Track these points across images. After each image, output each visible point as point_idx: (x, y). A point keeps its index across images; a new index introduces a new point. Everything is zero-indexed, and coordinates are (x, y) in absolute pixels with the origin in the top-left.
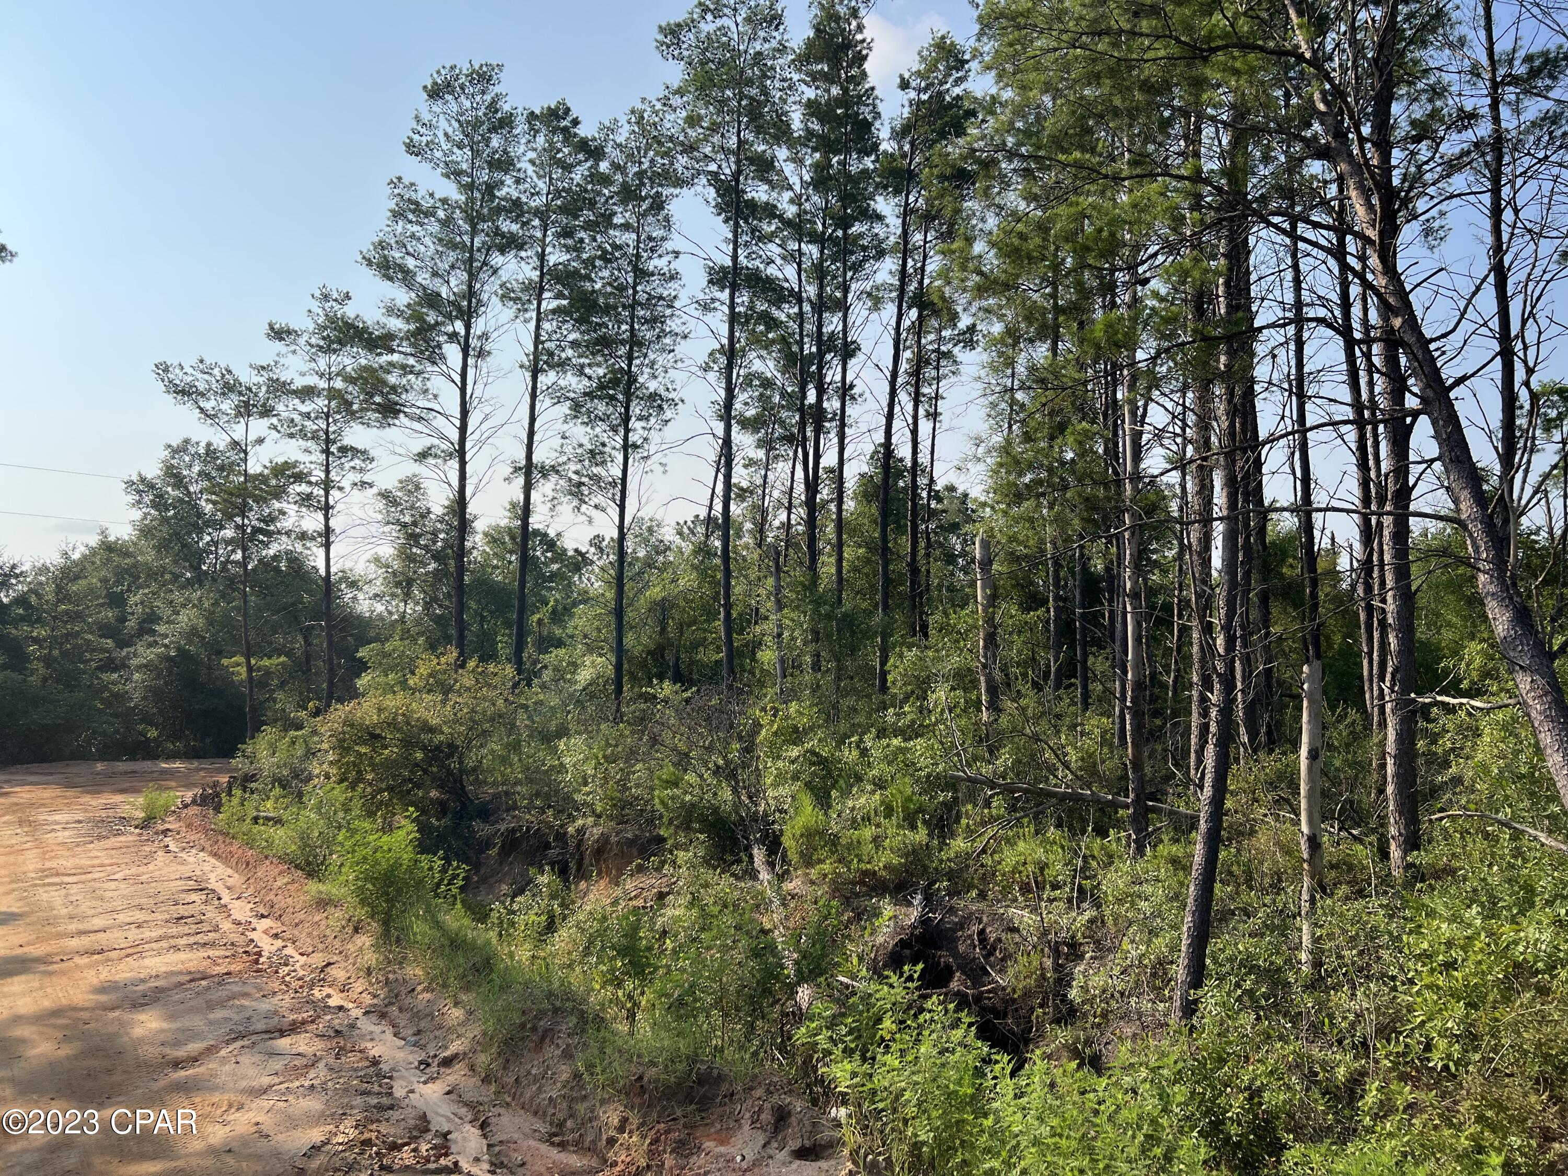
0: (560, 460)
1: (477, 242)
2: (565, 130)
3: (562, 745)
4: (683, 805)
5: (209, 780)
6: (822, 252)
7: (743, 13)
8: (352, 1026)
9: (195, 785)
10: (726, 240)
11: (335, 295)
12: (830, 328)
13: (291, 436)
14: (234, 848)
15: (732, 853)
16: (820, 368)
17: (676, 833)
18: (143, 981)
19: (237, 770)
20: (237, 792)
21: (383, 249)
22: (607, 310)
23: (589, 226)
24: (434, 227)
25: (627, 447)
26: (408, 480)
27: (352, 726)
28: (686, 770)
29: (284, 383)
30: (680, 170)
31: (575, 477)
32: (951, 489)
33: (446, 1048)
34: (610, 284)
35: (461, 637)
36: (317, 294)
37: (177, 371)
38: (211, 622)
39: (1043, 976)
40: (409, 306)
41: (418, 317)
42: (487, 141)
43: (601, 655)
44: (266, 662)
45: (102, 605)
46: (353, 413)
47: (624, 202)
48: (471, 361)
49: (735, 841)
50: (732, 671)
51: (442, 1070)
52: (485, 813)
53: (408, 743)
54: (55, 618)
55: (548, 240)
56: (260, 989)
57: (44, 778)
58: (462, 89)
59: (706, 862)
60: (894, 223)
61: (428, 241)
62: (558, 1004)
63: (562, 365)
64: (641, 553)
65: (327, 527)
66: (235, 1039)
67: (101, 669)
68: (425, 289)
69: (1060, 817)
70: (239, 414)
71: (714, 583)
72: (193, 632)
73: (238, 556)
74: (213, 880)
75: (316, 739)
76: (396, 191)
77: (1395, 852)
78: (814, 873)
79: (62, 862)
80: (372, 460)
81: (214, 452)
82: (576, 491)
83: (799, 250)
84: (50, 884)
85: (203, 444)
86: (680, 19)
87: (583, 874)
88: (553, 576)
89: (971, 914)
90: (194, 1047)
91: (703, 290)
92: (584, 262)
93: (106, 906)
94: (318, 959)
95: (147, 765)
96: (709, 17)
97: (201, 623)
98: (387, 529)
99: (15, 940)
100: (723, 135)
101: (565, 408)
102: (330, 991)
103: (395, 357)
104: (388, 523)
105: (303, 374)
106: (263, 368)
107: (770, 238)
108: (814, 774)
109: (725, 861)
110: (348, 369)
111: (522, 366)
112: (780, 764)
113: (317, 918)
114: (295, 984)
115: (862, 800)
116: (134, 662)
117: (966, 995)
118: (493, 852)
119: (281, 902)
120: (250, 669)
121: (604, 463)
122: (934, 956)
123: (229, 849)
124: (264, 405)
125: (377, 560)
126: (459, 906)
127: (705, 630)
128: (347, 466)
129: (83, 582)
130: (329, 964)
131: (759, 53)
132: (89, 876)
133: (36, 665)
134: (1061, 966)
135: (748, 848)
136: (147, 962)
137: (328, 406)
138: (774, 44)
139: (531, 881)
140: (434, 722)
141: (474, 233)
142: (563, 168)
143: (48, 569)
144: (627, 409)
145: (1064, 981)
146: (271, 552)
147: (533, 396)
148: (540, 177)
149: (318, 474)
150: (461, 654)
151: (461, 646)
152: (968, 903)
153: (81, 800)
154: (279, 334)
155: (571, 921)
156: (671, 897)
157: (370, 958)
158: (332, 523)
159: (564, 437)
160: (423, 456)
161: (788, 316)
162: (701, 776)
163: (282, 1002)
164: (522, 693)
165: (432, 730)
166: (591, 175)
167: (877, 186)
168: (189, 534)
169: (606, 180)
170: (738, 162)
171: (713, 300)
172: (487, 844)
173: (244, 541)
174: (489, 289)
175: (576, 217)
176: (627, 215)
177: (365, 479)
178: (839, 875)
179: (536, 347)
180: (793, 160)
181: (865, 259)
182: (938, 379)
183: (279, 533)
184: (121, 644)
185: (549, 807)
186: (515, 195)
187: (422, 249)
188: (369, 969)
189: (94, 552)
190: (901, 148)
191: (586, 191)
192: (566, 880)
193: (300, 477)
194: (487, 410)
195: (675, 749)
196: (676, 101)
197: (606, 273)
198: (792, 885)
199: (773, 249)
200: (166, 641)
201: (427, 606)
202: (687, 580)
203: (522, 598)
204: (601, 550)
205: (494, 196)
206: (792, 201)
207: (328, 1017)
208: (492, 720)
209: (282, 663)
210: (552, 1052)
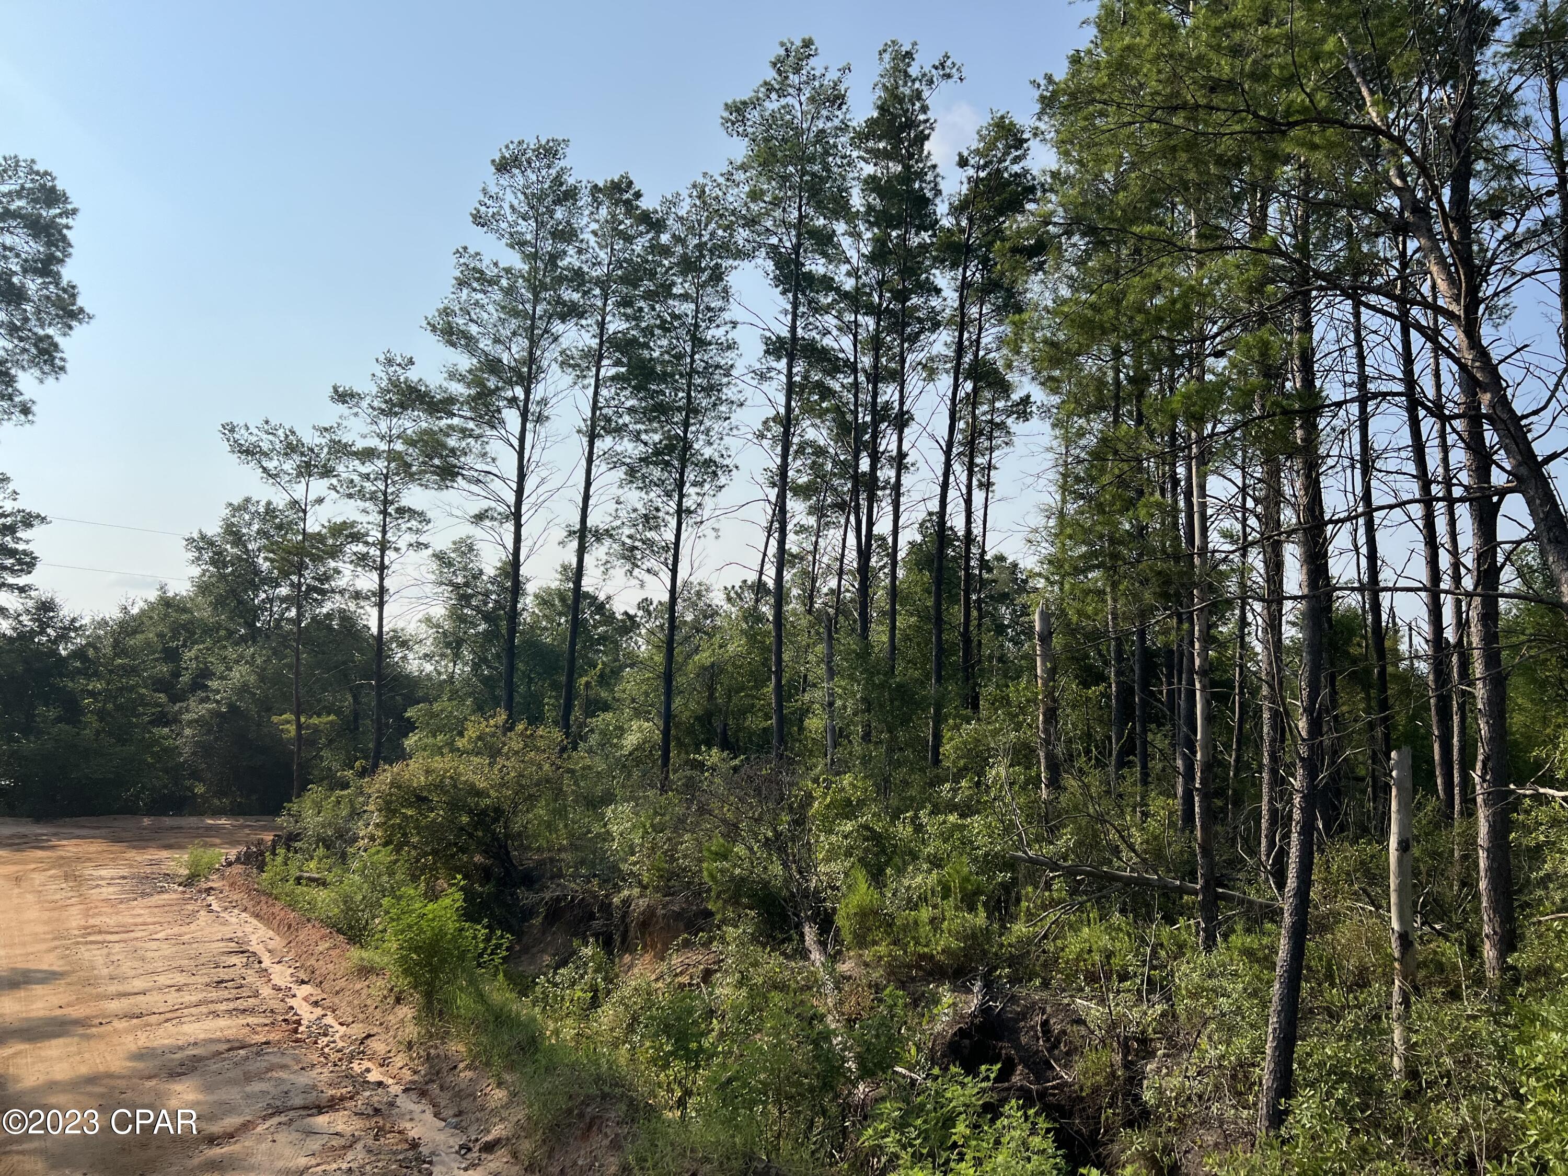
0: (615, 524)
1: (539, 310)
2: (627, 202)
3: (609, 812)
4: (732, 878)
5: (254, 838)
6: (878, 324)
7: (807, 92)
8: (392, 1104)
9: (239, 843)
10: (786, 312)
11: (399, 360)
12: (886, 398)
13: (350, 496)
14: (276, 910)
15: (782, 930)
16: (875, 436)
17: (724, 908)
18: (181, 1048)
19: (282, 828)
20: (281, 851)
21: (447, 315)
22: (664, 377)
23: (649, 296)
24: (498, 296)
25: (681, 512)
26: (462, 541)
27: (399, 787)
28: (735, 841)
29: (346, 445)
30: (741, 242)
31: (628, 541)
32: (1001, 558)
33: (489, 1132)
34: (668, 352)
35: (510, 698)
36: (382, 358)
37: (243, 431)
38: (262, 678)
39: (1113, 1073)
40: (470, 371)
41: (479, 382)
42: (551, 213)
43: (648, 720)
44: (315, 720)
45: (157, 660)
46: (412, 475)
47: (684, 273)
48: (529, 426)
49: (785, 918)
50: (782, 740)
51: (484, 1156)
52: (530, 880)
53: (455, 806)
54: (111, 672)
55: (608, 309)
56: (298, 1061)
57: (92, 832)
58: (529, 163)
59: (754, 939)
60: (951, 296)
61: (491, 308)
62: (607, 1089)
63: (619, 430)
64: (689, 617)
65: (381, 586)
66: (272, 1115)
67: (153, 723)
68: (486, 355)
69: (1125, 903)
70: (300, 474)
71: (765, 649)
72: (244, 689)
73: (293, 613)
74: (254, 943)
75: (361, 799)
76: (462, 261)
77: (1489, 952)
78: (867, 955)
79: (105, 919)
80: (429, 522)
81: (274, 509)
82: (629, 555)
83: (856, 321)
84: (92, 942)
85: (263, 503)
86: (745, 98)
87: (627, 947)
88: (603, 638)
89: (1034, 1003)
90: (231, 1122)
91: (759, 360)
92: (643, 330)
93: (149, 967)
94: (358, 1030)
95: (192, 821)
96: (774, 96)
97: (252, 678)
98: (440, 590)
99: (55, 1001)
100: (784, 210)
101: (620, 473)
102: (369, 1065)
103: (456, 421)
104: (442, 583)
105: (364, 437)
106: (326, 429)
107: (826, 310)
108: (866, 850)
109: (774, 939)
110: (409, 432)
111: (579, 431)
112: (833, 838)
113: (358, 986)
114: (334, 1056)
115: (919, 879)
116: (186, 717)
117: (1030, 1090)
118: (537, 921)
119: (322, 967)
120: (299, 727)
121: (657, 527)
122: (995, 1047)
123: (272, 910)
124: (325, 466)
125: (428, 620)
126: (501, 976)
127: (753, 697)
128: (404, 527)
129: (140, 637)
130: (369, 1036)
131: (823, 131)
132: (132, 935)
133: (89, 718)
134: (1131, 1062)
135: (798, 926)
136: (187, 1028)
137: (387, 467)
138: (837, 122)
139: (574, 953)
140: (482, 785)
141: (536, 301)
142: (625, 240)
143: (106, 623)
144: (682, 475)
145: (1134, 1079)
146: (324, 611)
147: (590, 461)
148: (601, 247)
149: (375, 535)
150: (510, 717)
151: (509, 708)
152: (1032, 992)
153: (127, 855)
154: (343, 396)
155: (615, 997)
156: (719, 975)
157: (412, 1031)
158: (386, 583)
159: (618, 503)
160: (480, 518)
161: (843, 386)
162: (751, 849)
163: (322, 1076)
164: (569, 757)
165: (479, 793)
166: (652, 247)
167: (935, 259)
168: (246, 591)
169: (666, 251)
170: (799, 236)
171: (769, 369)
172: (529, 913)
173: (299, 599)
174: (549, 356)
175: (636, 287)
176: (686, 285)
177: (421, 540)
178: (895, 958)
179: (594, 413)
180: (851, 235)
181: (922, 331)
182: (991, 450)
183: (333, 591)
184: (174, 699)
185: (595, 876)
186: (577, 264)
187: (485, 316)
188: (410, 1043)
189: (152, 607)
190: (958, 224)
191: (647, 261)
192: (610, 953)
193: (357, 537)
194: (544, 474)
195: (724, 821)
196: (740, 176)
197: (665, 342)
198: (845, 967)
199: (830, 321)
200: (218, 697)
201: (476, 667)
202: (736, 646)
203: (572, 661)
204: (649, 614)
205: (557, 266)
206: (849, 274)
207: (367, 1094)
208: (537, 784)
209: (331, 722)
210: (599, 1142)
